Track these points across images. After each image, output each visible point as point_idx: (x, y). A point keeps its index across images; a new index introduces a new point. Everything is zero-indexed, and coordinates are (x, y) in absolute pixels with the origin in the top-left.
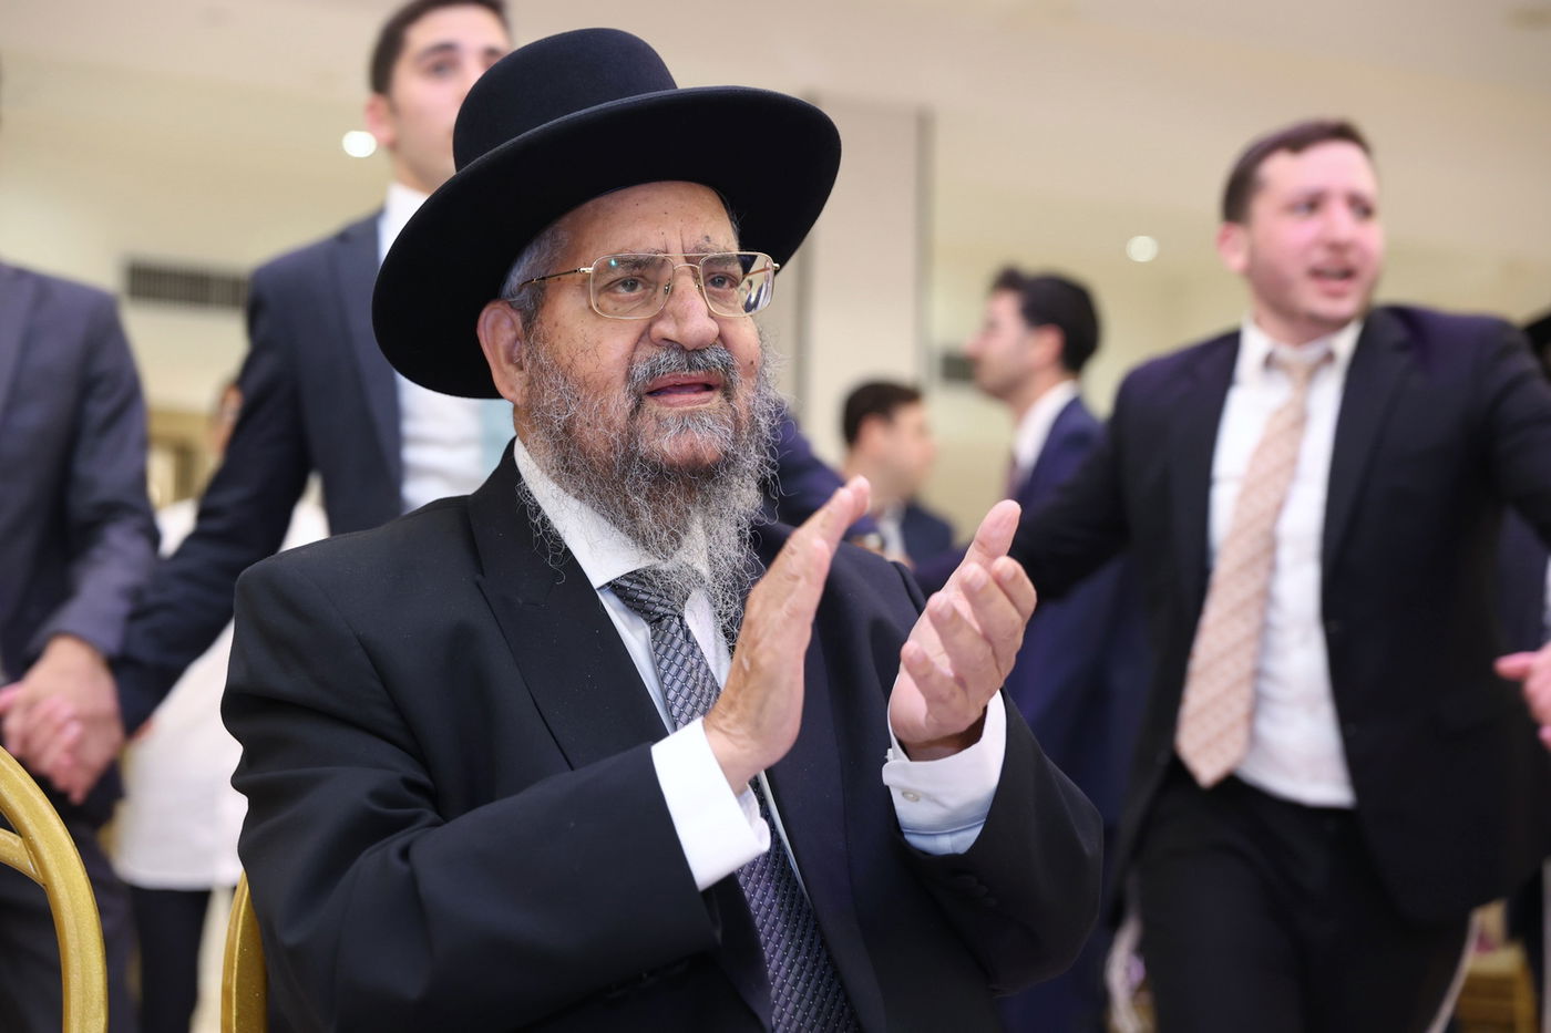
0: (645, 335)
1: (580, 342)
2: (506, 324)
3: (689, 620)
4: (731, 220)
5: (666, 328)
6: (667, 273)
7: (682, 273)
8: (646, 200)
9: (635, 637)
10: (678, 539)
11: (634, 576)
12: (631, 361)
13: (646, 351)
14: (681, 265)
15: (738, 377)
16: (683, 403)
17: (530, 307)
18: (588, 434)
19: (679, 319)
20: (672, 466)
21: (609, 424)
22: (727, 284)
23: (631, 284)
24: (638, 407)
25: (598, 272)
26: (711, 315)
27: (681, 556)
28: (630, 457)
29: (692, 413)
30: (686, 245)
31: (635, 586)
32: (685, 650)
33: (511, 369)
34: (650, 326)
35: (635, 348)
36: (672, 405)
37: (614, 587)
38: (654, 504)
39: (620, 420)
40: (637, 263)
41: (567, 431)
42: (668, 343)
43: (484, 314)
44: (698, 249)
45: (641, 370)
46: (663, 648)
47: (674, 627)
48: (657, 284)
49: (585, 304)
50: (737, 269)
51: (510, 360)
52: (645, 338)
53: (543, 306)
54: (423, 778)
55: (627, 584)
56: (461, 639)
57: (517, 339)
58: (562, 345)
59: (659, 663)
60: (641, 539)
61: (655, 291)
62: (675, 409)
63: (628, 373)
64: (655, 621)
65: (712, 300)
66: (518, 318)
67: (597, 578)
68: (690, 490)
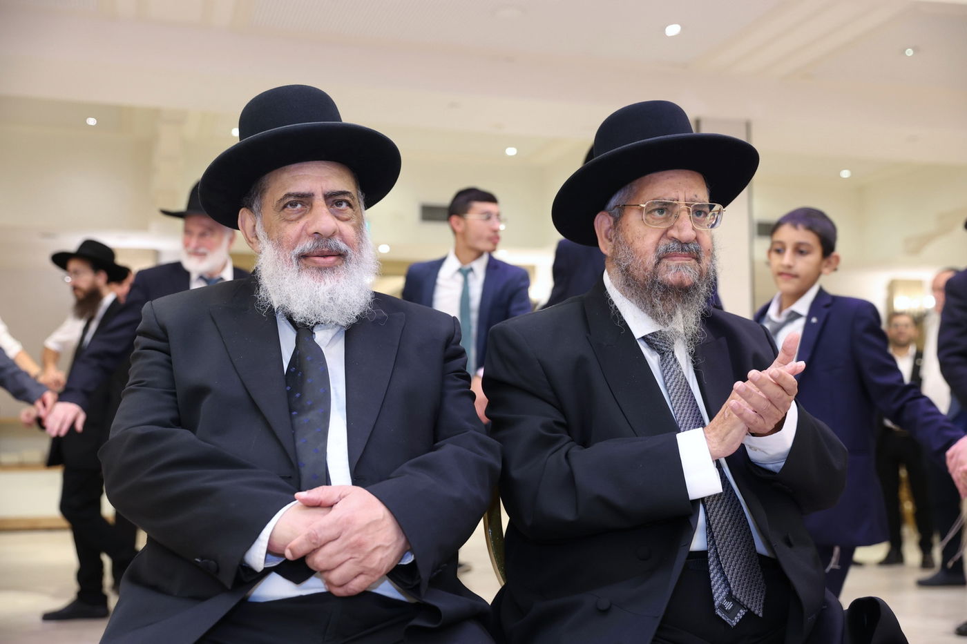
0: (665, 234)
1: (638, 234)
2: (606, 221)
3: (677, 354)
4: (707, 187)
5: (674, 233)
6: (677, 209)
7: (683, 210)
8: (672, 177)
9: (653, 359)
10: (672, 318)
11: (653, 334)
12: (658, 244)
13: (664, 241)
14: (684, 207)
15: (702, 254)
16: (678, 260)
17: (617, 216)
18: (636, 273)
19: (680, 230)
20: (672, 285)
21: (645, 270)
22: (702, 215)
23: (661, 211)
24: (658, 263)
25: (648, 205)
26: (693, 229)
27: (672, 326)
28: (654, 283)
29: (682, 264)
30: (687, 197)
31: (653, 338)
32: (674, 366)
33: (606, 241)
34: (667, 231)
35: (660, 239)
36: (673, 260)
37: (644, 338)
38: (663, 302)
39: (650, 268)
40: (665, 204)
41: (627, 270)
42: (674, 239)
43: (598, 216)
44: (691, 200)
45: (662, 248)
46: (665, 365)
47: (670, 356)
48: (672, 213)
49: (641, 218)
50: (707, 209)
51: (606, 237)
52: (665, 236)
53: (623, 216)
54: (562, 420)
55: (651, 337)
56: (581, 363)
57: (610, 228)
58: (629, 235)
59: (663, 371)
60: (655, 316)
61: (671, 216)
62: (676, 262)
63: (656, 249)
64: (662, 353)
65: (695, 222)
66: (612, 219)
67: (638, 334)
68: (678, 296)
